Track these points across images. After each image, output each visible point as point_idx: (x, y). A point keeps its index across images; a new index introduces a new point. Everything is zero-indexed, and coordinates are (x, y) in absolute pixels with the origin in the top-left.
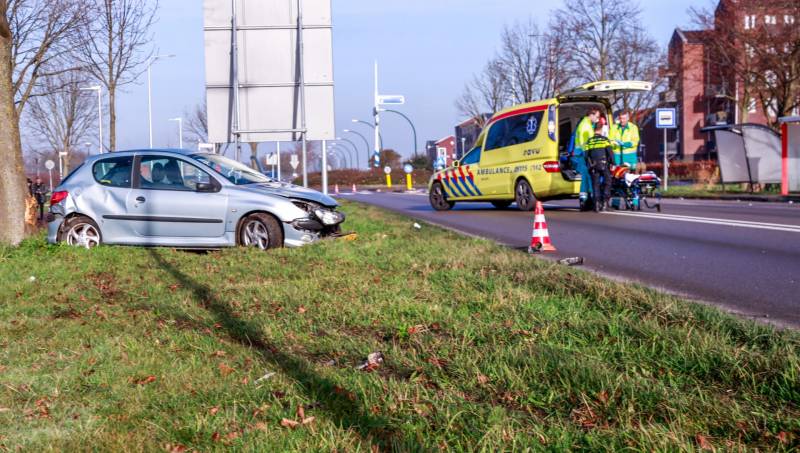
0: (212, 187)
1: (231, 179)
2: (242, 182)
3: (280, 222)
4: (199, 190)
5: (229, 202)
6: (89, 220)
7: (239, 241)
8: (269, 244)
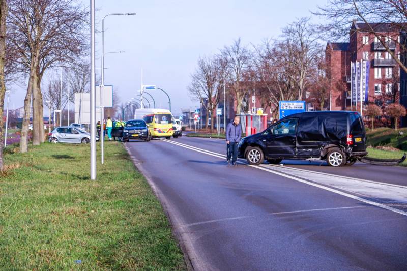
0: (78, 133)
1: (81, 132)
2: (83, 132)
3: (88, 139)
4: (75, 134)
5: (80, 136)
6: (56, 138)
7: (82, 142)
8: (87, 143)
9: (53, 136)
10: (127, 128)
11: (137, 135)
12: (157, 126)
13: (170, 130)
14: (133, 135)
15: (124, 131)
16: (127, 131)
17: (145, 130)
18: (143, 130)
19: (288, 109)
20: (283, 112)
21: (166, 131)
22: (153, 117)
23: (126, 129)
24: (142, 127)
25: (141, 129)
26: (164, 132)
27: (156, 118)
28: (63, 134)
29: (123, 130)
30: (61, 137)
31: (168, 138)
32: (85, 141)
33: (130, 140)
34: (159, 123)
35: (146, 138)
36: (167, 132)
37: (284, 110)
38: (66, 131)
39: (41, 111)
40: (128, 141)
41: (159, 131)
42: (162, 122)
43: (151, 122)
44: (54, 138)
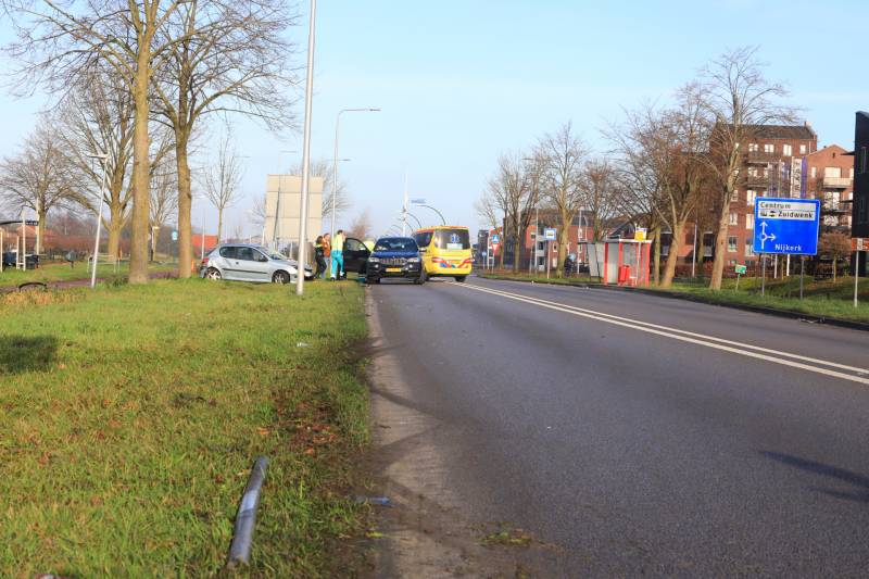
0: (265, 260)
1: (272, 257)
2: (276, 259)
3: (289, 275)
4: (260, 261)
5: (271, 266)
6: (217, 270)
7: (273, 281)
8: (284, 282)
9: (209, 264)
10: (377, 254)
11: (399, 270)
12: (440, 253)
13: (465, 262)
14: (388, 270)
15: (371, 260)
16: (376, 260)
17: (416, 260)
18: (411, 260)
19: (776, 217)
20: (764, 224)
21: (456, 265)
22: (431, 234)
23: (375, 256)
24: (409, 253)
25: (407, 257)
26: (454, 266)
27: (437, 236)
28: (233, 261)
29: (368, 257)
30: (228, 267)
31: (460, 278)
32: (280, 279)
33: (382, 280)
34: (445, 247)
35: (418, 276)
36: (460, 267)
37: (767, 221)
38: (240, 254)
39: (185, 206)
40: (378, 282)
41: (444, 264)
42: (449, 245)
43: (427, 245)
44: (213, 268)
